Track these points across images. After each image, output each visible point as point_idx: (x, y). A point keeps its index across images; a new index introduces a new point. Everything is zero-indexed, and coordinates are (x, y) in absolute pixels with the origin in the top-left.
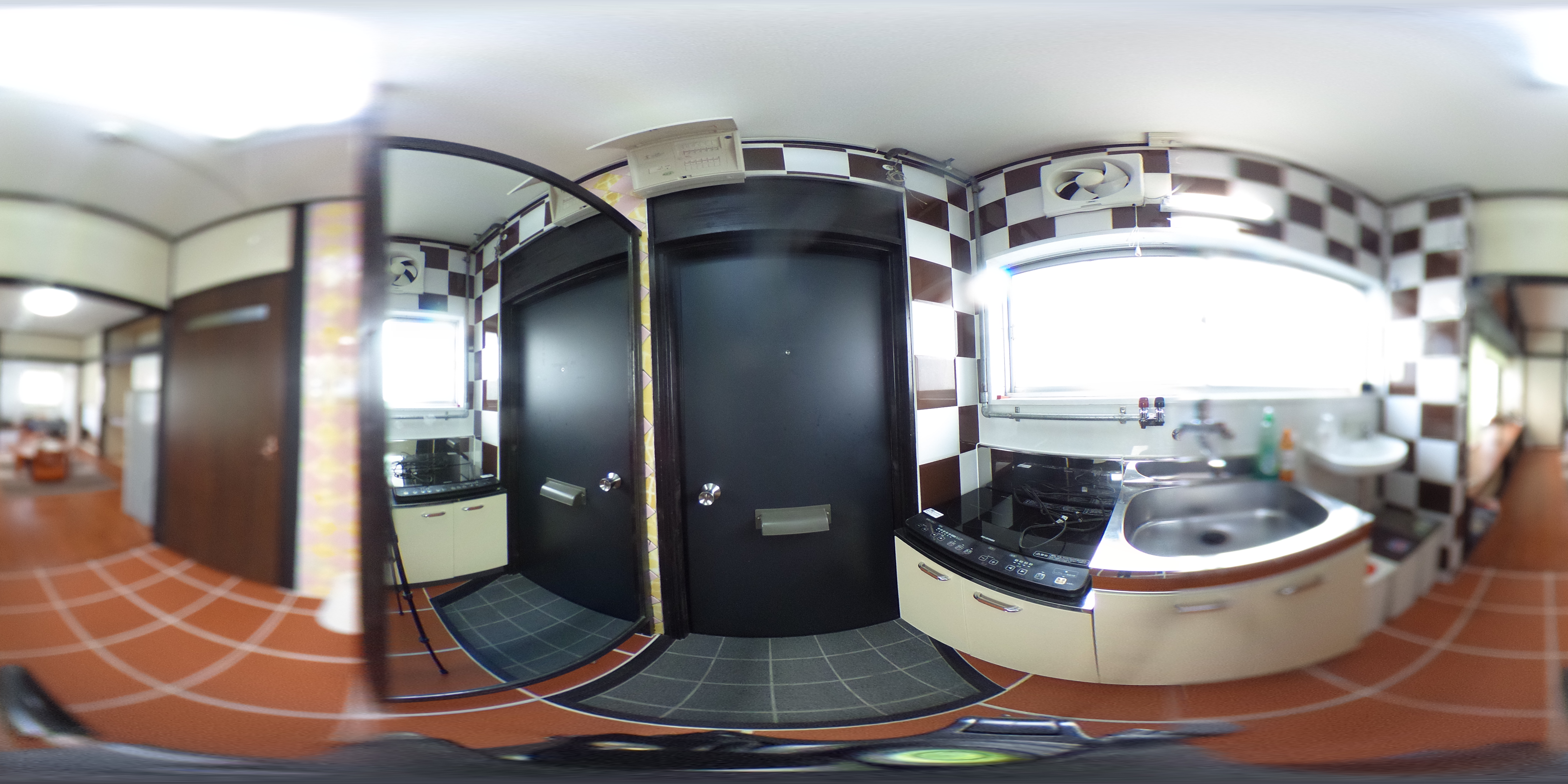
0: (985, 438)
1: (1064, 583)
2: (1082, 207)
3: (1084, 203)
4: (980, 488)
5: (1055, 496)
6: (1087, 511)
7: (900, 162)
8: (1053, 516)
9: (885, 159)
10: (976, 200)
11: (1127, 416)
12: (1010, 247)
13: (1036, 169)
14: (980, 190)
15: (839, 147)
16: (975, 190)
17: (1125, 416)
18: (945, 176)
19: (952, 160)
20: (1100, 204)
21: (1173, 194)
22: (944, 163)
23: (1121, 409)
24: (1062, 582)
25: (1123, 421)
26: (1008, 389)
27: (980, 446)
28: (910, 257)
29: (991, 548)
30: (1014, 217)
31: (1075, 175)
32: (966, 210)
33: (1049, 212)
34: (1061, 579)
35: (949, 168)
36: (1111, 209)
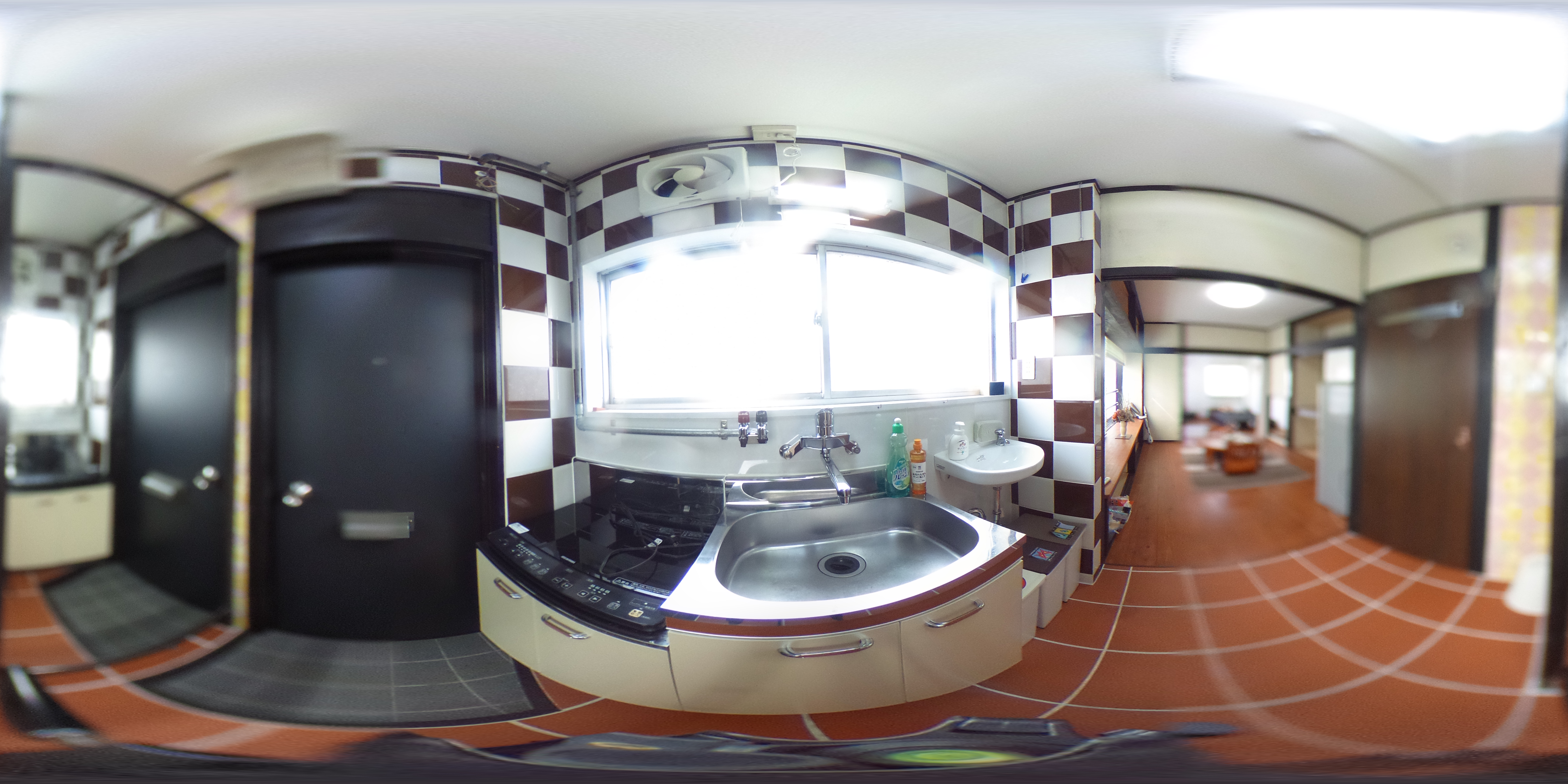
0: (580, 453)
1: (639, 615)
2: (680, 203)
3: (682, 199)
4: (576, 504)
5: (653, 515)
6: (685, 534)
7: (494, 167)
8: (645, 540)
9: (478, 165)
10: (574, 204)
11: (727, 431)
12: (606, 251)
13: (633, 169)
14: (578, 194)
15: (431, 155)
16: (573, 193)
17: (726, 431)
18: (542, 180)
19: (548, 163)
20: (700, 200)
21: (782, 184)
22: (540, 168)
23: (722, 423)
24: (638, 615)
25: (724, 437)
26: (607, 399)
27: (576, 460)
28: (502, 264)
29: (568, 570)
30: (611, 219)
31: (673, 171)
32: (565, 215)
33: (645, 211)
34: (638, 611)
35: (544, 172)
36: (713, 205)
